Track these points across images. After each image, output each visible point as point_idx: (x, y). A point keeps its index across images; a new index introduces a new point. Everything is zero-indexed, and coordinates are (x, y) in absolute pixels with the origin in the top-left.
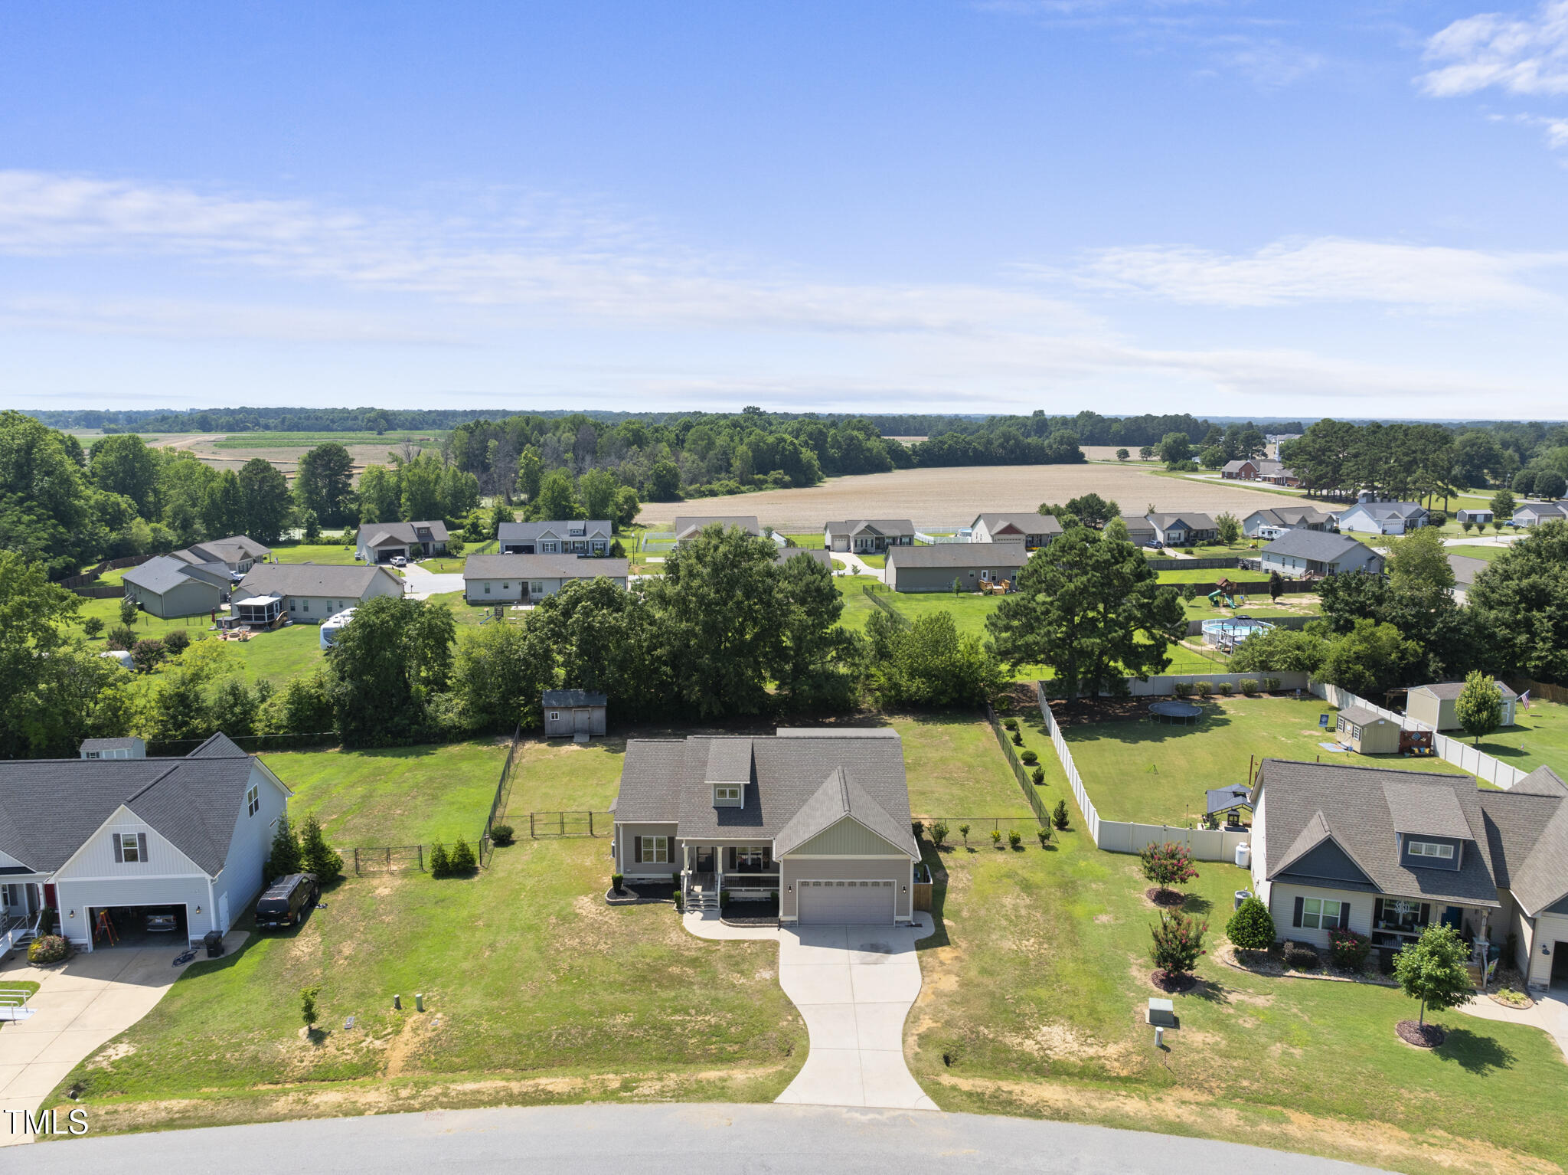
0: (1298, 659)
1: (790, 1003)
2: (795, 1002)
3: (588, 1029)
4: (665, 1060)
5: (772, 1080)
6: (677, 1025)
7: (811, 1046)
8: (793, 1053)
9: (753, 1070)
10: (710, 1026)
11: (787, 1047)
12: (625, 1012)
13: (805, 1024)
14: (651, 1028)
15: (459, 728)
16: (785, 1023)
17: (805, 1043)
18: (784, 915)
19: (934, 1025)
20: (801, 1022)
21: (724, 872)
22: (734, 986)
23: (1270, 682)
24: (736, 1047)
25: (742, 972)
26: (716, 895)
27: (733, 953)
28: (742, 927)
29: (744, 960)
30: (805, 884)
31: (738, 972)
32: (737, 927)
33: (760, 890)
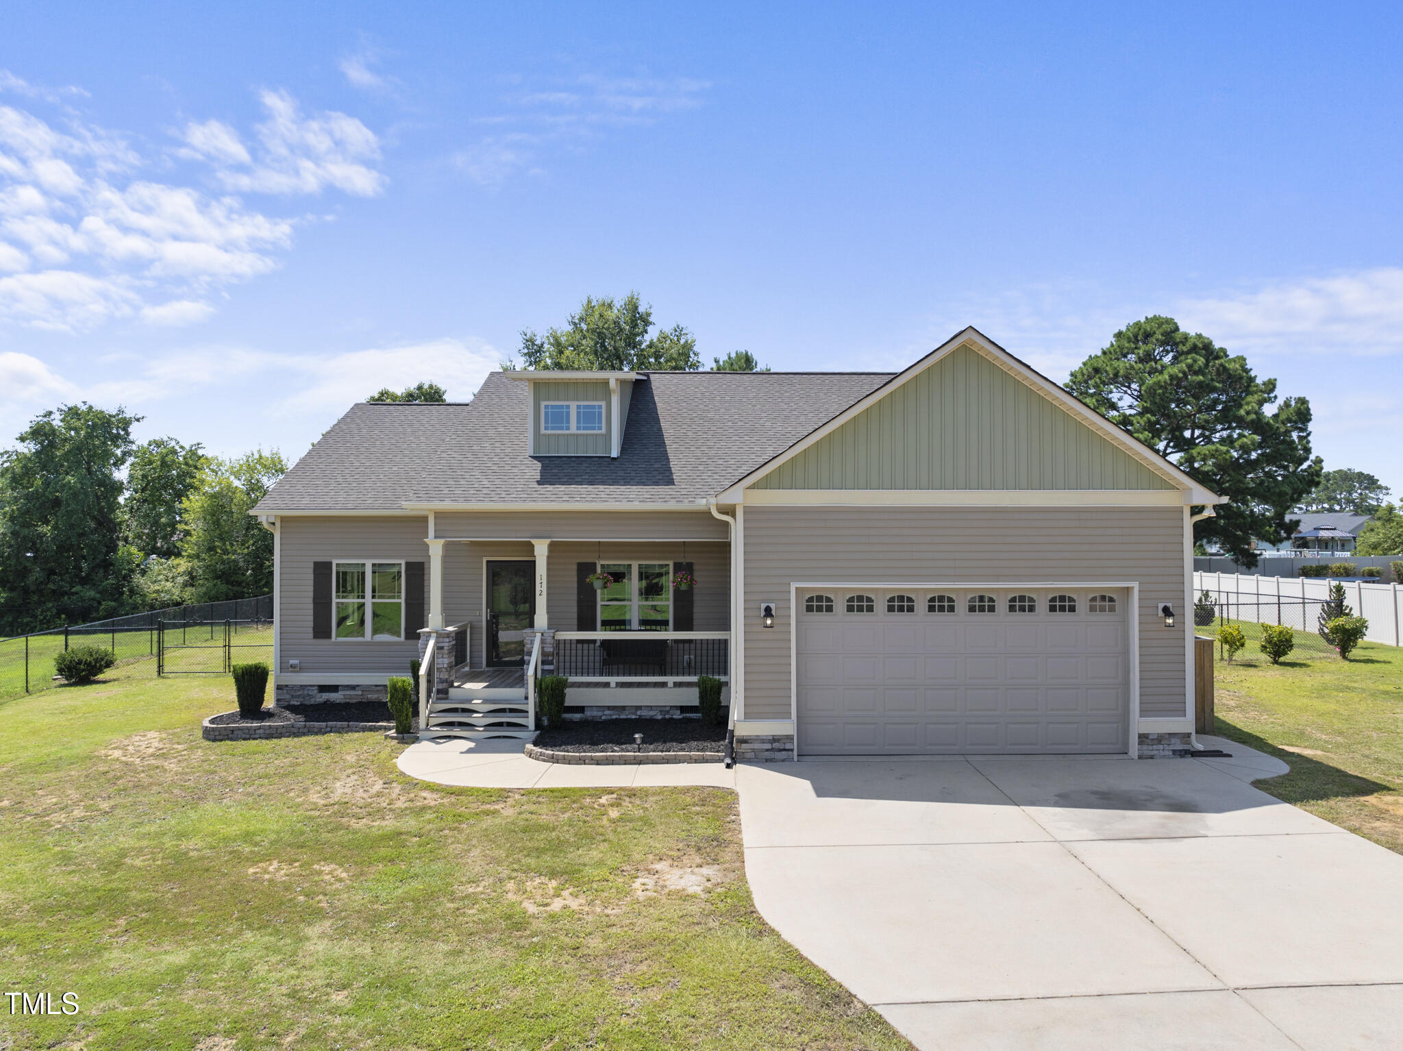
18: (748, 716)
21: (554, 624)
26: (525, 696)
27: (544, 819)
28: (598, 762)
29: (588, 837)
30: (818, 604)
31: (553, 874)
32: (582, 761)
33: (664, 685)
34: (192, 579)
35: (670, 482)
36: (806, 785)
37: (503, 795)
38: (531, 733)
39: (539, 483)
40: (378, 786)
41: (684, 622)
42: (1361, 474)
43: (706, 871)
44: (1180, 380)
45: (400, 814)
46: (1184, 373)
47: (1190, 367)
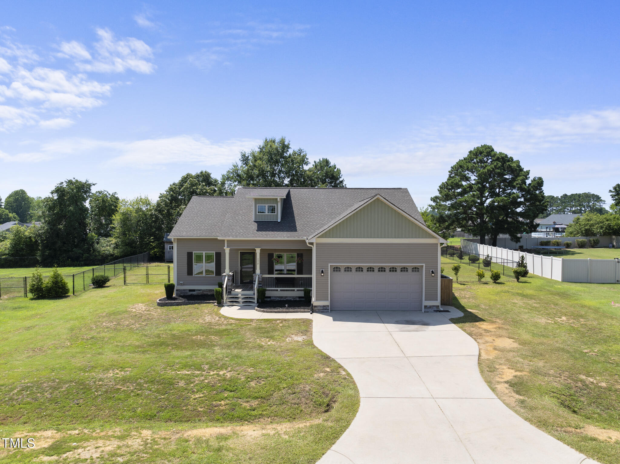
0: (609, 226)
2: (332, 356)
3: (65, 383)
6: (181, 379)
7: (362, 394)
8: (336, 406)
10: (225, 380)
11: (326, 400)
13: (349, 374)
14: (146, 382)
16: (322, 375)
17: (351, 392)
18: (317, 301)
20: (344, 373)
21: (262, 273)
22: (261, 347)
23: (594, 240)
24: (255, 403)
25: (272, 338)
26: (254, 293)
27: (263, 326)
28: (276, 312)
29: (275, 330)
30: (336, 269)
31: (267, 337)
32: (271, 312)
33: (294, 290)
34: (117, 246)
35: (296, 231)
36: (331, 318)
37: (252, 320)
38: (256, 304)
39: (257, 231)
40: (217, 318)
41: (300, 272)
42: (593, 195)
43: (303, 337)
44: (491, 172)
45: (226, 325)
46: (493, 169)
47: (495, 166)
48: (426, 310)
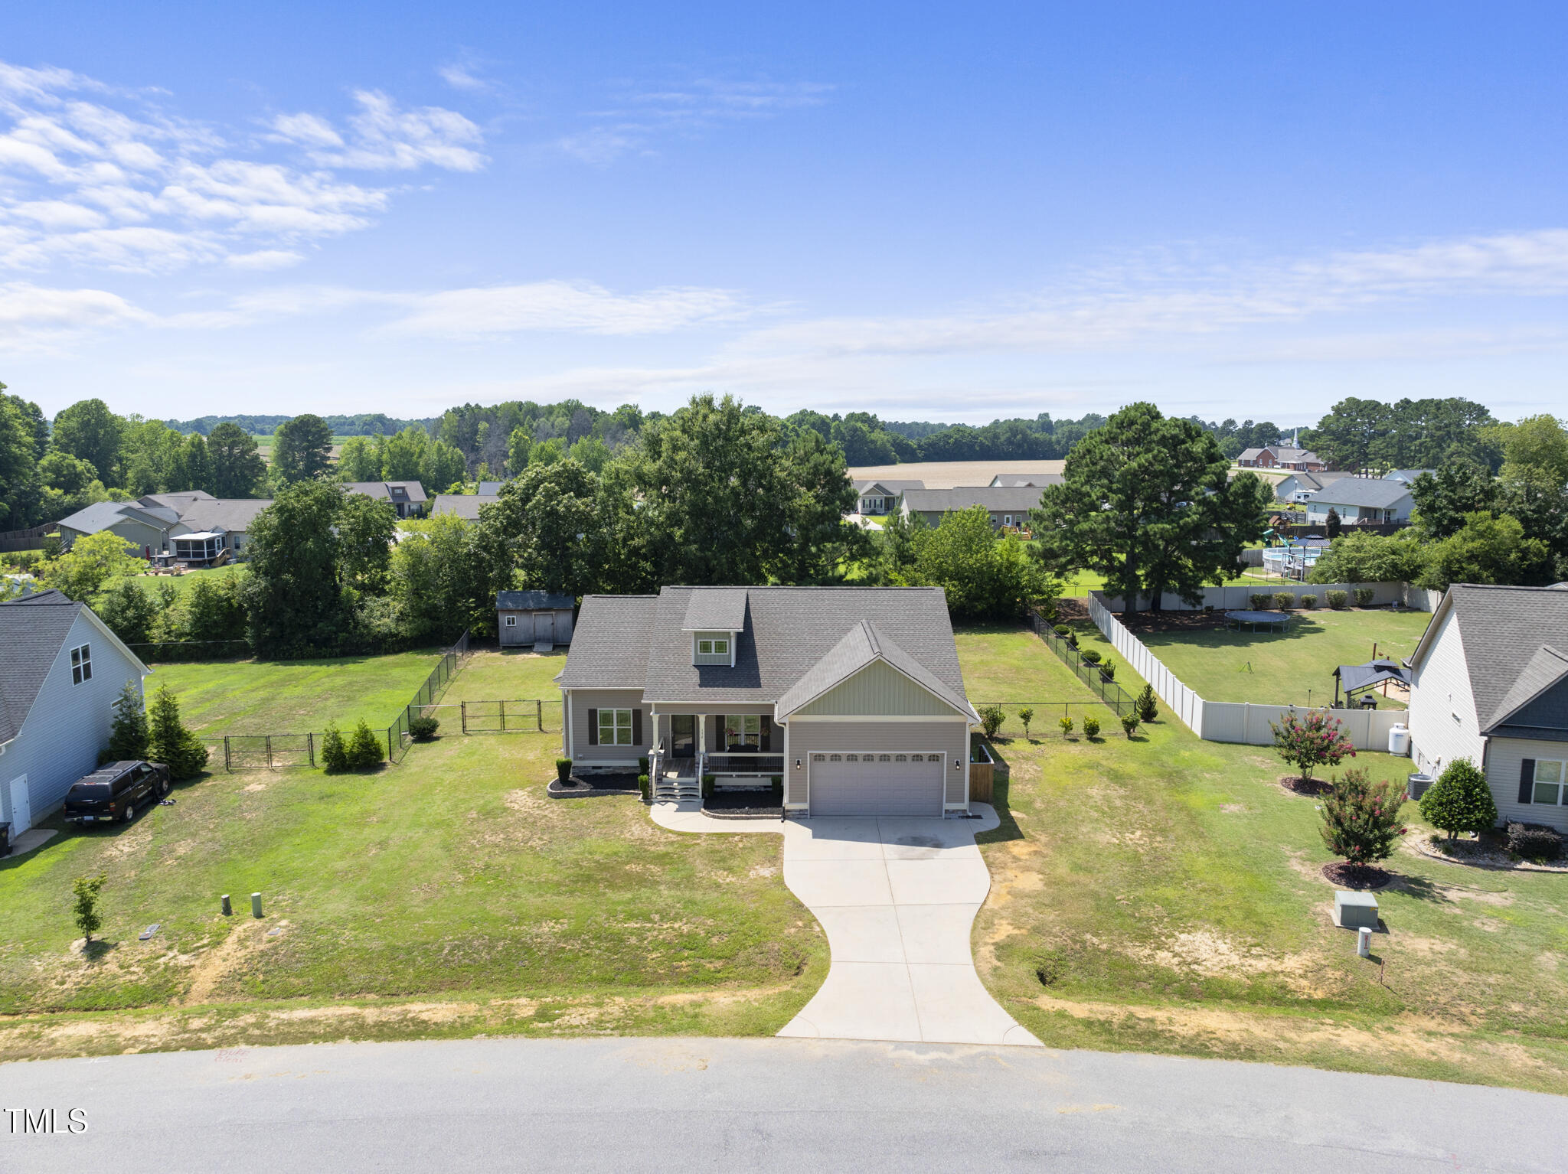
0: (1394, 565)
1: (801, 905)
2: (807, 904)
3: (498, 940)
4: (610, 981)
5: (773, 1005)
6: (632, 934)
7: (833, 958)
8: (806, 969)
9: (744, 992)
10: (681, 935)
11: (797, 962)
12: (557, 920)
13: (823, 931)
14: (593, 939)
15: (396, 635)
16: (793, 930)
17: (823, 955)
18: (790, 801)
19: (1016, 932)
20: (817, 929)
21: (708, 750)
22: (719, 886)
23: (1362, 593)
24: (719, 964)
25: (730, 870)
26: (697, 780)
27: (717, 847)
28: (732, 818)
29: (733, 855)
30: (819, 758)
31: (725, 870)
32: (725, 818)
33: (756, 776)
35: (759, 685)
36: (809, 832)
37: (698, 835)
38: (700, 800)
39: (700, 686)
40: (650, 831)
41: (766, 748)
43: (772, 869)
45: (665, 844)
48: (948, 816)
